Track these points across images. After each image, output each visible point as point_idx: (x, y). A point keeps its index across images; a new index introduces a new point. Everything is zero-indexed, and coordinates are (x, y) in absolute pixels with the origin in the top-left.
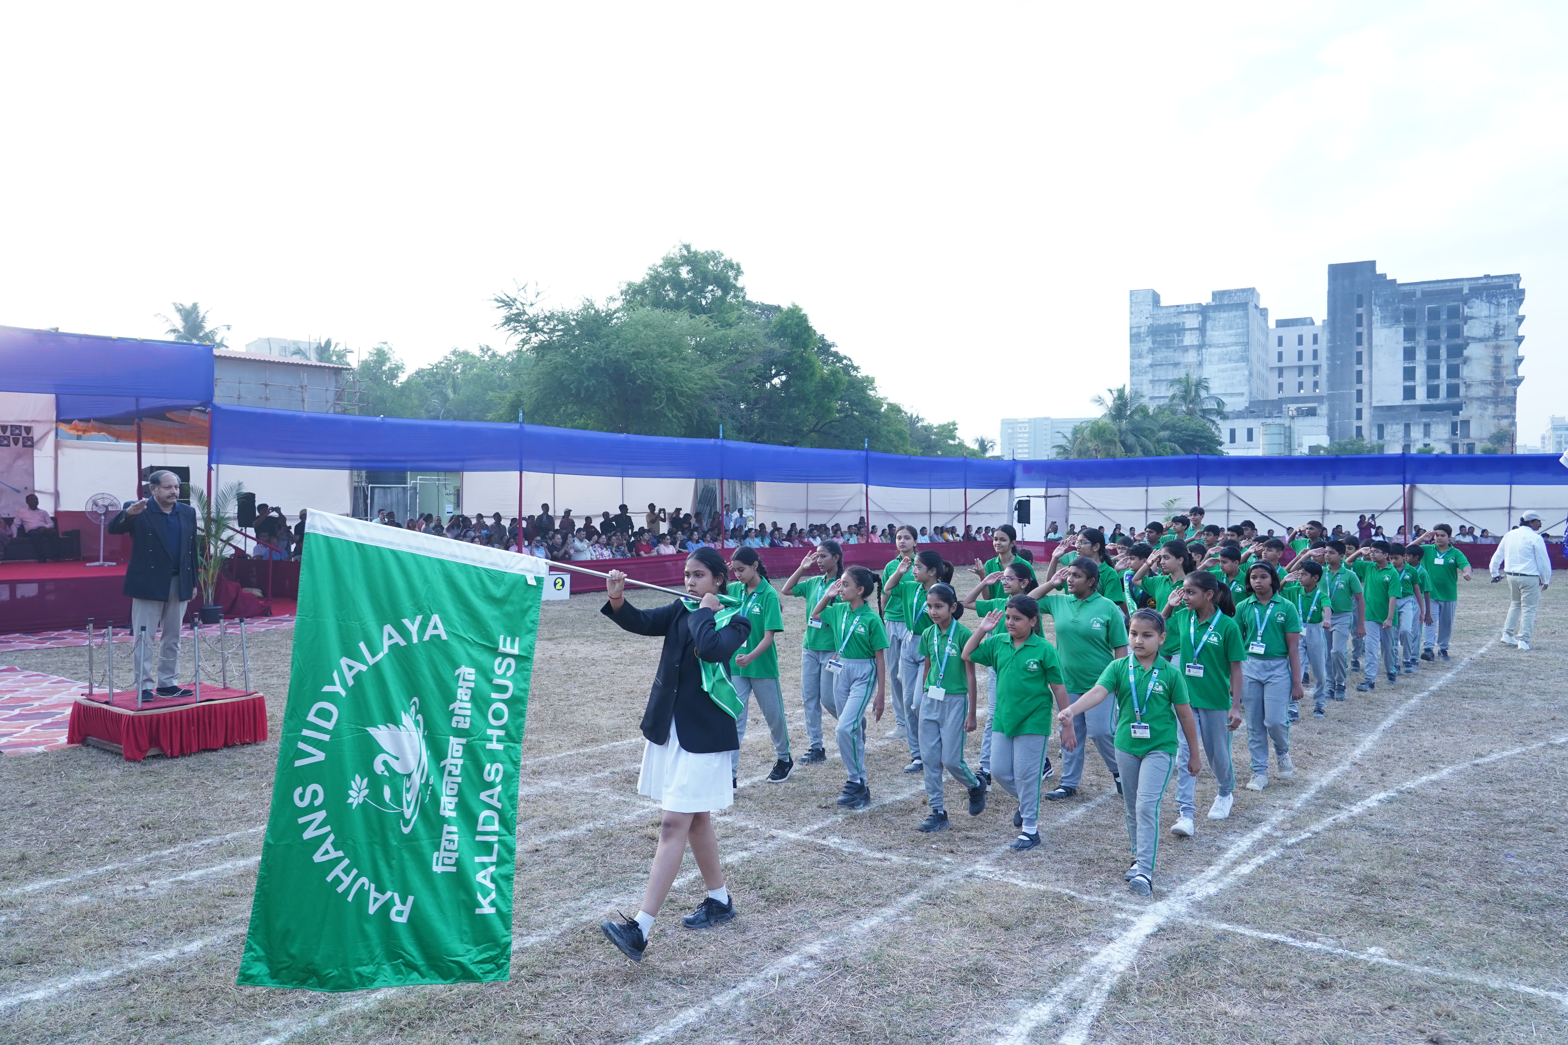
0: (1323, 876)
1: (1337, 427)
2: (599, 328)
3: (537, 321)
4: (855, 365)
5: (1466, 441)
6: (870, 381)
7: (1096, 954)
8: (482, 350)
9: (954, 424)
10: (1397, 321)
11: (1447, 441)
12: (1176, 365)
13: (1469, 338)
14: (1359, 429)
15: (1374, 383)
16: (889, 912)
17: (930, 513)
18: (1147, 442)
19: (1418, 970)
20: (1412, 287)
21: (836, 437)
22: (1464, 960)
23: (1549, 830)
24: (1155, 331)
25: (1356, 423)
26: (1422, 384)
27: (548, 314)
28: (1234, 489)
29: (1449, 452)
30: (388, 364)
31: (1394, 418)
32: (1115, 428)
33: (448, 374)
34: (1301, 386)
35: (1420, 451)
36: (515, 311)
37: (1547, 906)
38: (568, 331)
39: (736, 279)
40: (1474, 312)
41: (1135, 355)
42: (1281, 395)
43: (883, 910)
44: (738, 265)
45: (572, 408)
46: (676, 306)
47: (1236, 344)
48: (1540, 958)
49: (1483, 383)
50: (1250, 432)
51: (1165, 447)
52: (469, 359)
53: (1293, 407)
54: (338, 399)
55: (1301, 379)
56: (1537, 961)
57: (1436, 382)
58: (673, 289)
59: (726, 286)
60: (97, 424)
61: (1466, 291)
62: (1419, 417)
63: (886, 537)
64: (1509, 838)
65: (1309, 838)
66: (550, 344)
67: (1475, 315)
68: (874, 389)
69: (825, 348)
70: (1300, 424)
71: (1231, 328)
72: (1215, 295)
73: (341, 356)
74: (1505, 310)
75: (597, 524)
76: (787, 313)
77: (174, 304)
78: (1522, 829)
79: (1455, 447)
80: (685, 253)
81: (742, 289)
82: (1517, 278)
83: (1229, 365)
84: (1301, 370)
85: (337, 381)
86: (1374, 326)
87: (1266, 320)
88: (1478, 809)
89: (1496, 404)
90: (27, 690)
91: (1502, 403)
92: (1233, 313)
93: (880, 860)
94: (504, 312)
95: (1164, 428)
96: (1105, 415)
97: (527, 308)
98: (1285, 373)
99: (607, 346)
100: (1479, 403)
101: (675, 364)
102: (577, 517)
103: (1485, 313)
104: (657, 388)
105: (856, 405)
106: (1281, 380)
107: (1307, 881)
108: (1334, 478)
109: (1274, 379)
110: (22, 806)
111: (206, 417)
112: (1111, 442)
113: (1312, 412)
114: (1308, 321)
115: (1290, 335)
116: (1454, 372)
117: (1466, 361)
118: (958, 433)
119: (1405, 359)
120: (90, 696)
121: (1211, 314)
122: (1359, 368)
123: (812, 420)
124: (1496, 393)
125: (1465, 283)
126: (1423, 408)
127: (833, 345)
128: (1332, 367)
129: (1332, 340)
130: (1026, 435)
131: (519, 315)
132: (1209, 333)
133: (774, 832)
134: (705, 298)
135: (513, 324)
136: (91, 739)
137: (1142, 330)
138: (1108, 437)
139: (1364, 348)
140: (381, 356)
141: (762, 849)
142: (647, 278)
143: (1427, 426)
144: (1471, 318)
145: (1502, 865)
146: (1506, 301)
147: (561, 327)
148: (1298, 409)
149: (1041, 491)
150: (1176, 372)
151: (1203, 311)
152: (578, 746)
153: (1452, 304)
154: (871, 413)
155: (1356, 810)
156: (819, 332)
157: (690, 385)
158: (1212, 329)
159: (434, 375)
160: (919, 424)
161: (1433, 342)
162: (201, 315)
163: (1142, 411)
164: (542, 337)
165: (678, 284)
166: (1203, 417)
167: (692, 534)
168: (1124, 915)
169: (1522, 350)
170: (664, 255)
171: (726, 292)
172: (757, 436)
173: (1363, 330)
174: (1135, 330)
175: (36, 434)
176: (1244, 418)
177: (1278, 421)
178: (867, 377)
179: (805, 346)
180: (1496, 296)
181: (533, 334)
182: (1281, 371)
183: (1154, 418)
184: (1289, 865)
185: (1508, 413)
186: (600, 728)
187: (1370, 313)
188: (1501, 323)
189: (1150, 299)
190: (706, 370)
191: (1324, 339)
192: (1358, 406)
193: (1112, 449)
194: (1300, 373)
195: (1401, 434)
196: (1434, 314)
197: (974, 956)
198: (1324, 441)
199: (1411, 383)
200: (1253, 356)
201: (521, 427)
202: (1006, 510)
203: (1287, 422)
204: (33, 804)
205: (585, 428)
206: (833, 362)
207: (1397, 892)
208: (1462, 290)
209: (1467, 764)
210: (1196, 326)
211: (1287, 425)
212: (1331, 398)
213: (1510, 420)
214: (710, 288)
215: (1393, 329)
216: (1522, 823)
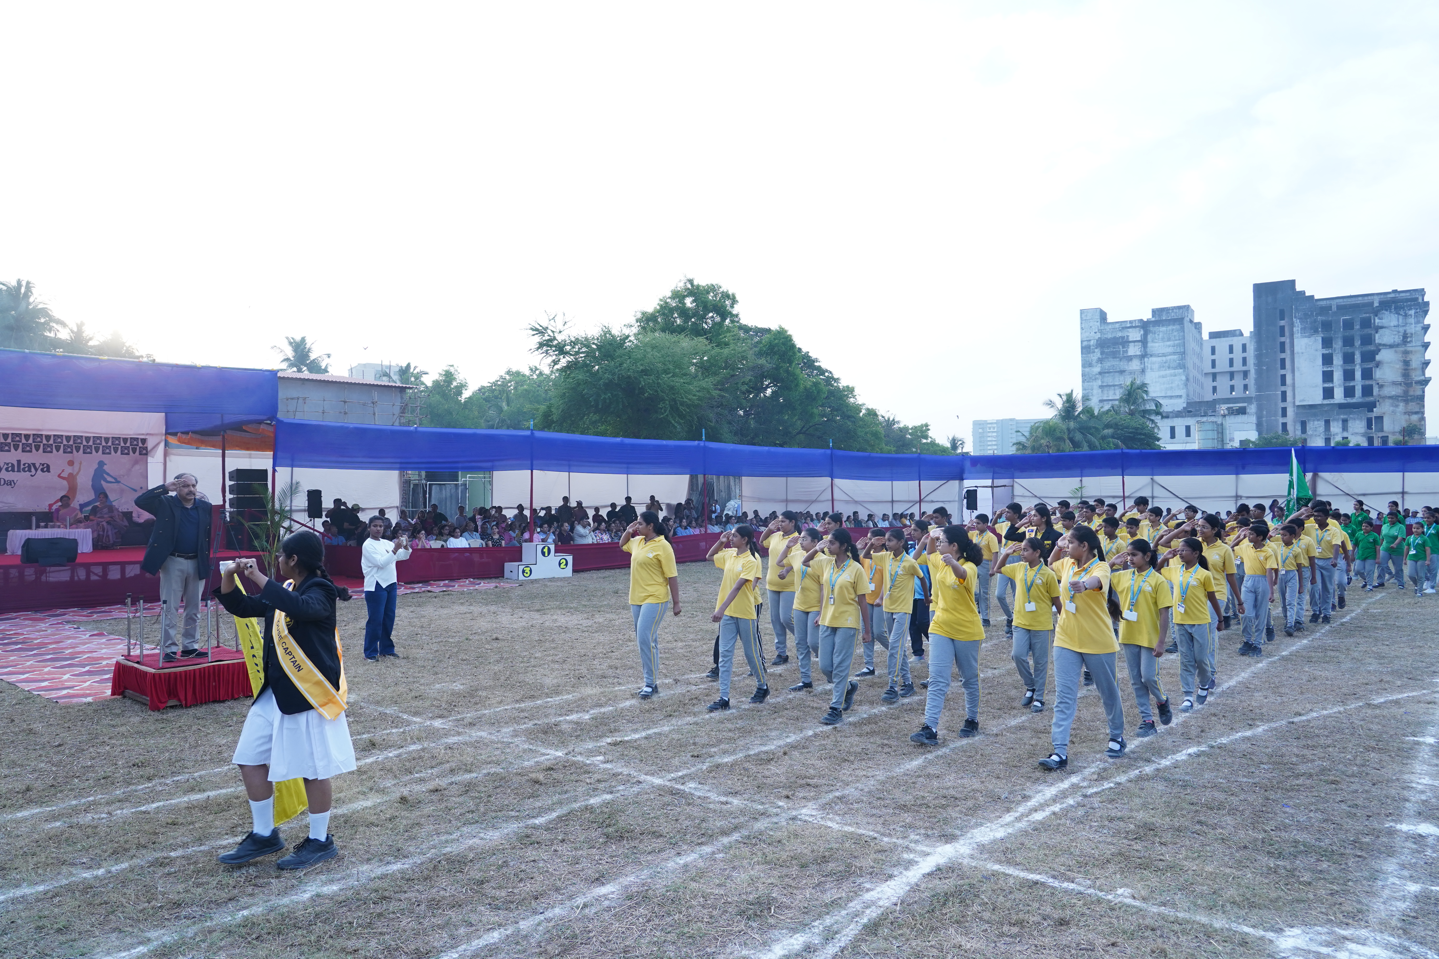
0: (1107, 823)
1: (1265, 424)
2: (615, 351)
3: (565, 345)
4: (835, 377)
5: (1381, 434)
6: (851, 390)
7: (872, 890)
8: (531, 370)
9: (927, 425)
10: (1316, 331)
11: (1363, 435)
12: (1122, 372)
13: (1380, 344)
14: (1284, 425)
15: (1296, 385)
16: (707, 849)
17: (893, 501)
18: (1093, 439)
19: (1155, 909)
20: (1328, 302)
21: (819, 438)
22: (1199, 902)
23: (1333, 782)
24: (1102, 344)
25: (1281, 420)
26: (1340, 386)
27: (573, 339)
28: (1158, 478)
29: (1364, 444)
30: (455, 384)
31: (1315, 415)
32: (1064, 427)
33: (504, 391)
34: (1232, 388)
35: (1338, 443)
36: (546, 338)
37: (1301, 852)
38: (590, 354)
39: (732, 307)
40: (1384, 322)
41: (1086, 364)
42: (1215, 397)
43: (704, 847)
44: (733, 295)
45: (595, 417)
46: (681, 330)
47: (1174, 353)
48: (1271, 901)
49: (1394, 383)
50: (1188, 429)
51: (1109, 443)
52: (521, 377)
53: (1224, 407)
54: (402, 413)
55: (1233, 383)
56: (1267, 903)
57: (1352, 384)
58: (680, 316)
59: (724, 313)
60: (194, 436)
61: (1376, 304)
62: (1338, 414)
63: (850, 522)
64: (1292, 790)
65: (1111, 788)
66: (575, 364)
67: (1385, 325)
68: (854, 397)
69: (809, 363)
70: (1231, 422)
71: (1169, 340)
72: (1154, 312)
73: (418, 377)
74: (1412, 320)
75: (604, 513)
76: (775, 334)
77: (287, 338)
78: (1308, 782)
79: (1370, 440)
80: (689, 286)
81: (737, 316)
82: (1422, 292)
83: (1168, 372)
84: (1232, 375)
85: (402, 398)
86: (1295, 336)
87: (1200, 333)
88: (1275, 763)
89: (1406, 402)
90: (104, 651)
91: (1412, 400)
92: (1170, 328)
93: (722, 803)
94: (537, 339)
95: (1108, 426)
96: (1056, 416)
97: (556, 335)
98: (1218, 378)
99: (621, 365)
100: (1390, 401)
101: (677, 379)
102: (587, 507)
103: (1394, 323)
104: (663, 400)
105: (837, 410)
106: (1215, 384)
107: (1091, 827)
108: (1243, 468)
109: (1209, 383)
110: (51, 746)
111: (271, 429)
112: (1061, 439)
113: (1242, 411)
114: (1238, 333)
115: (1222, 345)
116: (1367, 374)
117: (1378, 365)
118: (930, 433)
119: (1323, 364)
120: (128, 657)
121: (1151, 329)
122: (1283, 372)
123: (799, 424)
124: (1406, 392)
125: (1376, 297)
126: (1341, 406)
127: (817, 360)
128: (1259, 372)
129: (1258, 349)
130: (995, 434)
131: (551, 340)
132: (1150, 345)
133: (642, 777)
134: (706, 323)
135: (545, 348)
136: (128, 692)
137: (1092, 343)
138: (1059, 434)
139: (1287, 355)
140: (449, 376)
141: (626, 793)
142: (658, 307)
143: (1345, 421)
144: (1382, 327)
145: (1276, 814)
146: (1412, 312)
147: (584, 349)
148: (1228, 409)
149: (989, 482)
150: (1122, 378)
151: (1144, 326)
152: (517, 701)
153: (1364, 315)
154: (849, 417)
155: (1165, 763)
156: (804, 350)
157: (690, 397)
158: (1153, 341)
159: (493, 391)
160: (896, 426)
161: (1348, 349)
162: (308, 346)
163: (1088, 412)
164: (569, 358)
165: (684, 312)
166: (1144, 417)
167: (681, 522)
168: (912, 856)
169: (1428, 356)
170: (673, 288)
171: (724, 319)
172: (753, 438)
173: (1286, 339)
174: (1085, 343)
175: (150, 445)
176: (1182, 417)
177: (1213, 419)
178: (848, 387)
179: (790, 362)
180: (1403, 308)
181: (561, 357)
182: (1214, 376)
183: (1099, 417)
184: (1080, 812)
185: (1417, 410)
186: (542, 686)
187: (1292, 325)
188: (1408, 331)
189: (1097, 317)
190: (703, 383)
191: (1251, 348)
192: (1283, 405)
193: (1062, 444)
194: (1232, 379)
195: (1322, 429)
196: (1348, 325)
197: (762, 889)
198: (1253, 436)
199: (1331, 385)
200: (1190, 364)
201: (532, 433)
202: (957, 499)
203: (1219, 420)
204: (60, 745)
205: (603, 434)
206: (817, 375)
207: (1168, 837)
208: (1373, 303)
209: (1284, 722)
210: (1139, 339)
211: (1219, 422)
212: (1258, 398)
213: (1420, 416)
214: (711, 315)
215: (1313, 339)
216: (1311, 775)
